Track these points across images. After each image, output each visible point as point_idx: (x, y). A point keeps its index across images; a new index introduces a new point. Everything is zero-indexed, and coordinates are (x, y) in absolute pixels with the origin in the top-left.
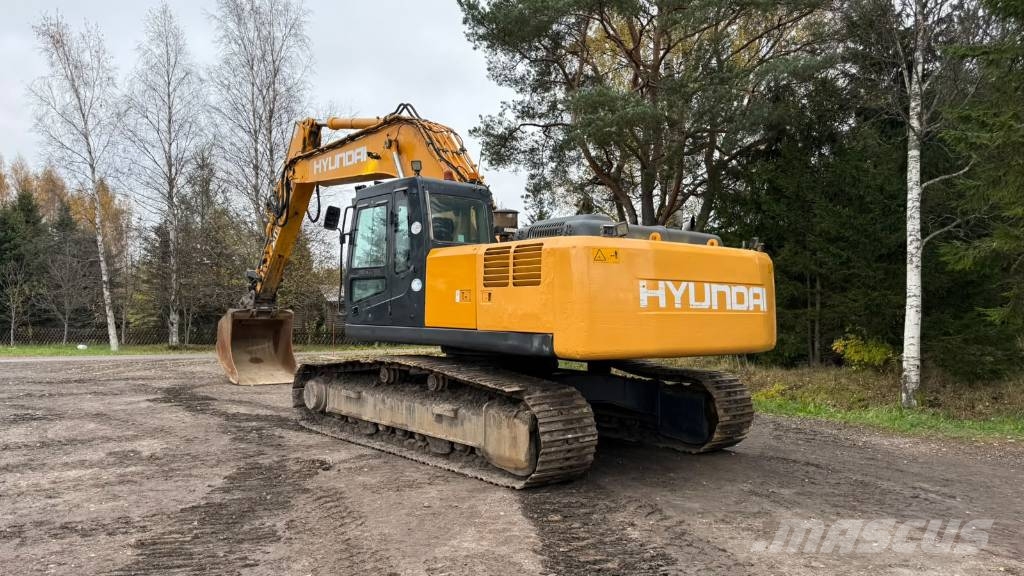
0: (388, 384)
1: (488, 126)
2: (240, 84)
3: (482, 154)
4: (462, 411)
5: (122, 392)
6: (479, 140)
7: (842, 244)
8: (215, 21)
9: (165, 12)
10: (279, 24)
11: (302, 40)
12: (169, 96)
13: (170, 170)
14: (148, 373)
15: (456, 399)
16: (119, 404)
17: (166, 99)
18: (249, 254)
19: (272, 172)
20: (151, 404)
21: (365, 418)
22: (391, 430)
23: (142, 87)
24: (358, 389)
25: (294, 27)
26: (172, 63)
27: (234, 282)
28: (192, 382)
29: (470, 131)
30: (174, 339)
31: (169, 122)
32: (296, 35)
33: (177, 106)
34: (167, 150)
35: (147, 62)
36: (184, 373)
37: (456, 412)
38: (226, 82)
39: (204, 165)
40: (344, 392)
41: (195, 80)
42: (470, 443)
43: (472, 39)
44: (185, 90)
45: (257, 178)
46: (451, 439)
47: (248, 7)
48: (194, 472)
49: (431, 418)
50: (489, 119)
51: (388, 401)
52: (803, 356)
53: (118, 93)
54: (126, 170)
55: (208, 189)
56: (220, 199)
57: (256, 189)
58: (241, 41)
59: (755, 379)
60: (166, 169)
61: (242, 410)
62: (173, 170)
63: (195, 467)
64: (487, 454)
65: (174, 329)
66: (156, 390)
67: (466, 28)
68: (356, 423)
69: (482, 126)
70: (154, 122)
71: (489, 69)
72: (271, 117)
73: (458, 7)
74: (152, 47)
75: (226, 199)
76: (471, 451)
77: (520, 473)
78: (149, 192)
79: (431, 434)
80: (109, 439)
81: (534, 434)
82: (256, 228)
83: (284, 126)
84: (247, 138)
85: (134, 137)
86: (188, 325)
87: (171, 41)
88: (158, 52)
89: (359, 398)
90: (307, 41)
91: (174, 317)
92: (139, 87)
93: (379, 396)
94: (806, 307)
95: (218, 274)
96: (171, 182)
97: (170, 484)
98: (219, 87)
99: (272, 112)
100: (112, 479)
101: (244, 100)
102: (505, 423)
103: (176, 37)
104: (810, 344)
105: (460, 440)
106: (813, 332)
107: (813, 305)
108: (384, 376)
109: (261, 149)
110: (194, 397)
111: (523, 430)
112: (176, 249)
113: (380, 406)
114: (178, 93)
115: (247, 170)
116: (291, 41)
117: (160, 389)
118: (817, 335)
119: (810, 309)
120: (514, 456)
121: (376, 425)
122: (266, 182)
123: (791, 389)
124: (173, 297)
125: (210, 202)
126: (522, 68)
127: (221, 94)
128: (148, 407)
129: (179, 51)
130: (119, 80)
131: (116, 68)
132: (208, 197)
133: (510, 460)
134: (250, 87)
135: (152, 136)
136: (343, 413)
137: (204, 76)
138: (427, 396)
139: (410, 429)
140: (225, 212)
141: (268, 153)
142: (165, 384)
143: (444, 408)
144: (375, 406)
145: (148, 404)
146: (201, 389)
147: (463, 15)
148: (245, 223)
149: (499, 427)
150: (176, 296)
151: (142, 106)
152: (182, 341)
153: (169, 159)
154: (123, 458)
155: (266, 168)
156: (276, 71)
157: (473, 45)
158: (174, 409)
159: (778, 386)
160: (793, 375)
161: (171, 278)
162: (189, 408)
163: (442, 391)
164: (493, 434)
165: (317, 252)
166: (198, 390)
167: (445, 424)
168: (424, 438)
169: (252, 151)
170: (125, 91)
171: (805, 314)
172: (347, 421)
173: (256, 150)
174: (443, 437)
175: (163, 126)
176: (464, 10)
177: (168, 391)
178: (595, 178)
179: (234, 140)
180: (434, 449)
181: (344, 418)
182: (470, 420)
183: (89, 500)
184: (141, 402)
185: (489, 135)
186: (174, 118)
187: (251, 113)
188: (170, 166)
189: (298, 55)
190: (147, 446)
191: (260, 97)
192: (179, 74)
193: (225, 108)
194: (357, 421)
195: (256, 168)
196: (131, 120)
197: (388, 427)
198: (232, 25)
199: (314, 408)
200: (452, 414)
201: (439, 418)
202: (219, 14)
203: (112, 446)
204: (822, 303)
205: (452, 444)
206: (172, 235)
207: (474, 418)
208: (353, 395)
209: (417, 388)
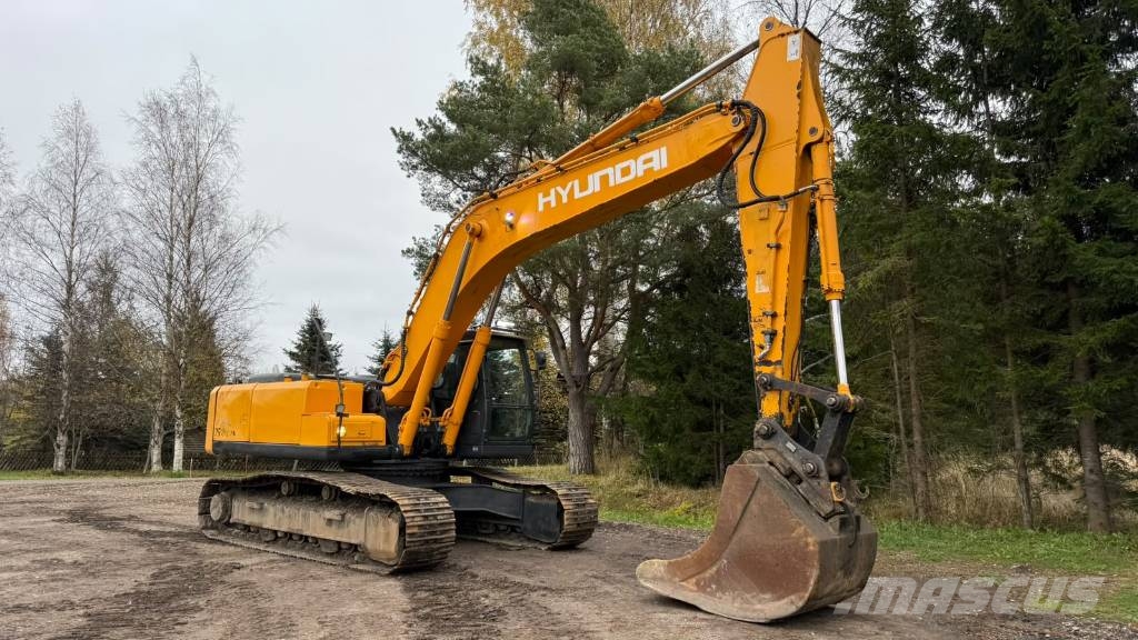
0: (289, 495)
1: (421, 247)
2: (158, 188)
3: (416, 274)
4: (348, 515)
5: (22, 514)
6: (412, 260)
7: (736, 373)
8: (135, 124)
9: (77, 109)
10: (206, 130)
11: (230, 149)
12: (75, 196)
13: (70, 276)
14: (42, 497)
15: (345, 507)
16: (24, 523)
17: (72, 200)
18: (155, 369)
19: (189, 282)
20: (58, 524)
21: (265, 526)
22: (289, 536)
23: (45, 186)
24: (261, 500)
25: (222, 135)
26: (81, 163)
27: (137, 400)
28: (95, 505)
29: (403, 251)
30: (60, 464)
31: (73, 224)
32: (224, 142)
33: (83, 208)
34: (68, 253)
35: (52, 161)
36: (85, 497)
37: (343, 516)
38: (142, 186)
39: (107, 268)
40: (248, 504)
41: (107, 181)
42: (353, 541)
43: (406, 167)
44: (94, 190)
45: (170, 288)
46: (338, 539)
47: (172, 111)
48: (119, 572)
49: (323, 522)
50: (422, 241)
51: (287, 510)
52: (709, 475)
53: (16, 191)
54: (16, 274)
55: (109, 296)
56: (123, 307)
57: (168, 299)
58: (162, 144)
59: (665, 498)
60: (65, 274)
61: (154, 528)
62: (74, 277)
63: (118, 569)
64: (366, 549)
65: (61, 453)
66: (56, 512)
67: (400, 157)
68: (258, 532)
69: (416, 247)
70: (55, 223)
71: (423, 195)
72: (190, 225)
73: (393, 137)
74: (60, 145)
75: (131, 307)
76: (354, 548)
77: (391, 563)
78: (43, 300)
79: (321, 536)
80: (28, 551)
81: (402, 529)
82: (165, 340)
83: (205, 235)
84: (161, 245)
85: (29, 238)
86: (76, 448)
87: (83, 139)
88: (65, 150)
89: (261, 509)
90: (235, 148)
91: (62, 439)
92: (40, 186)
93: (279, 506)
94: (712, 430)
95: (117, 390)
96: (70, 289)
97: (99, 581)
98: (134, 190)
99: (192, 221)
100: (44, 578)
101: (162, 206)
102: (381, 524)
103: (88, 135)
104: (716, 466)
105: (344, 540)
106: (718, 454)
107: (718, 429)
108: (285, 489)
109: (176, 257)
110: (102, 518)
111: (394, 527)
112: (70, 363)
113: (280, 514)
114: (86, 193)
115: (158, 279)
116: (217, 148)
117: (64, 511)
118: (722, 456)
119: (715, 432)
120: (387, 549)
121: (275, 532)
122: (180, 292)
123: (695, 507)
124: (62, 416)
125: (112, 310)
126: (455, 196)
127: (137, 199)
128: (56, 526)
129: (89, 149)
130: (17, 178)
131: (14, 164)
132: (109, 303)
133: (384, 552)
134: (169, 192)
135: (52, 238)
136: (247, 523)
137: (118, 179)
138: (321, 505)
139: (305, 533)
140: (127, 321)
141: (185, 261)
142: (67, 507)
143: (334, 514)
144: (275, 515)
145: (53, 524)
146: (106, 511)
147: (398, 144)
148: (151, 334)
149: (376, 526)
150: (66, 414)
151: (42, 207)
152: (68, 466)
153: (69, 263)
154: (48, 564)
155: (181, 276)
156: (199, 179)
157: (406, 173)
158: (83, 528)
159: (684, 505)
160: (697, 495)
161: (61, 396)
162: (100, 527)
163: (335, 500)
164: (371, 532)
165: (232, 368)
166: (104, 512)
167: (334, 527)
168: (316, 540)
169: (167, 261)
170: (25, 190)
171: (709, 436)
172: (249, 531)
173: (171, 259)
174: (332, 538)
175: (66, 228)
176: (399, 141)
177: (70, 512)
178: (527, 302)
179: (149, 247)
180: (323, 550)
181: (247, 528)
182: (354, 521)
183: (30, 591)
184: (47, 523)
185: (422, 256)
186: (79, 220)
187: (168, 220)
188: (70, 272)
189: (225, 163)
190: (68, 556)
191: (180, 203)
192: (88, 173)
193: (140, 212)
194: (259, 529)
195: (170, 276)
196: (28, 221)
197: (286, 533)
198: (153, 129)
199: (219, 521)
200: (339, 518)
201: (330, 521)
202: (140, 117)
203: (32, 555)
204: (725, 427)
205: (339, 543)
206: (66, 347)
207: (358, 520)
208: (256, 506)
209: (314, 498)
